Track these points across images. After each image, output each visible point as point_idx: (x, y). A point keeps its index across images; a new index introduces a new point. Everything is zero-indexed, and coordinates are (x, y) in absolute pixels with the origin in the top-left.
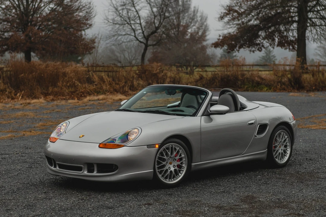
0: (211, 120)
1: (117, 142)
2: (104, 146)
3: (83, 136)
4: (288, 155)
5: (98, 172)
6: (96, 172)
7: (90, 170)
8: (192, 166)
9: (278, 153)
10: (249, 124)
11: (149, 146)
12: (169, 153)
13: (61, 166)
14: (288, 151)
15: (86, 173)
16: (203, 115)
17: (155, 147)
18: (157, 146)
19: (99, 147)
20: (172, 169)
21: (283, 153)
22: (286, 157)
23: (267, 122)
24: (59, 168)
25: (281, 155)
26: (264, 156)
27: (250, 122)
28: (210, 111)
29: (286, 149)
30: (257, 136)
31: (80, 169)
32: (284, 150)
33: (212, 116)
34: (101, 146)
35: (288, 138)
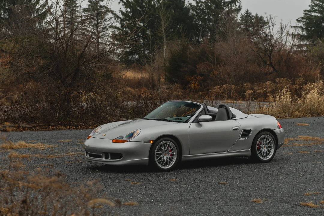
0: (201, 126)
1: (124, 139)
2: (116, 141)
3: (105, 135)
4: (272, 154)
5: (112, 158)
6: (110, 159)
7: (107, 158)
8: (182, 157)
9: (262, 152)
10: (233, 129)
11: (145, 142)
12: (163, 149)
13: (91, 155)
14: (272, 150)
15: (104, 159)
16: (193, 122)
17: (150, 142)
18: (152, 142)
19: (112, 142)
20: (165, 159)
21: (268, 152)
22: (270, 155)
23: (252, 129)
24: (90, 156)
25: (265, 153)
26: (249, 154)
27: (234, 128)
28: (199, 119)
29: (271, 149)
30: (241, 138)
31: (100, 157)
32: (268, 150)
33: (201, 123)
34: (114, 141)
35: (272, 140)
